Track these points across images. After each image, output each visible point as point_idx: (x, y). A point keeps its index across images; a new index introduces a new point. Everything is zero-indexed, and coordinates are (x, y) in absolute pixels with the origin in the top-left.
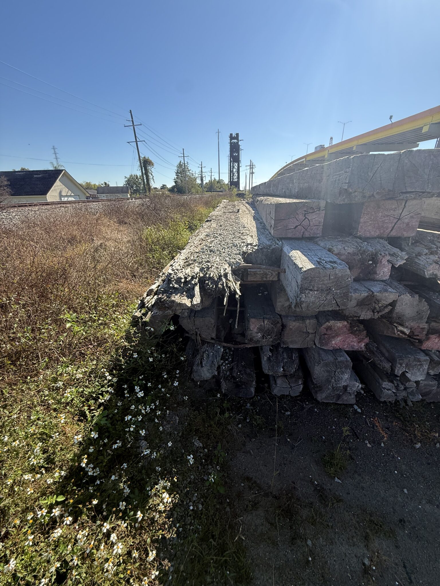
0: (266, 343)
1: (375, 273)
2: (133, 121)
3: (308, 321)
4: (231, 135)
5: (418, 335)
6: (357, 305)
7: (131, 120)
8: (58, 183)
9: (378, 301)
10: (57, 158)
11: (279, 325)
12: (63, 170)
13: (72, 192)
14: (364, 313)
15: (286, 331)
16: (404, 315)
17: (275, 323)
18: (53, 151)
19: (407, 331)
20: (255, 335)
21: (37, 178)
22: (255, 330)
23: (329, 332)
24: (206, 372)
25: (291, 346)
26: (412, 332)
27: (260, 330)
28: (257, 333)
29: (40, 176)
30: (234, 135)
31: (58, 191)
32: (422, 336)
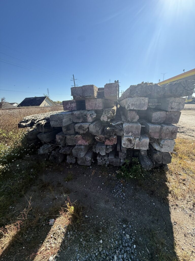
0: (62, 143)
1: (87, 120)
2: (74, 79)
3: (72, 136)
4: (115, 81)
5: (102, 140)
6: (78, 129)
7: (73, 78)
8: (44, 101)
9: (83, 127)
10: (48, 93)
11: (64, 137)
12: (46, 97)
13: (49, 105)
14: (81, 131)
15: (67, 139)
16: (92, 132)
17: (63, 136)
18: (47, 90)
19: (99, 138)
20: (58, 140)
21: (37, 100)
22: (58, 139)
23: (77, 139)
24: (41, 151)
25: (69, 144)
26: (100, 139)
27: (59, 139)
28: (59, 140)
29: (39, 99)
30: (116, 81)
31: (44, 104)
32: (104, 140)
